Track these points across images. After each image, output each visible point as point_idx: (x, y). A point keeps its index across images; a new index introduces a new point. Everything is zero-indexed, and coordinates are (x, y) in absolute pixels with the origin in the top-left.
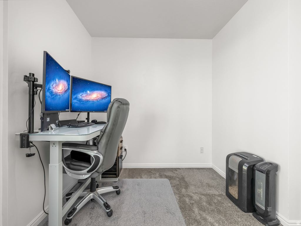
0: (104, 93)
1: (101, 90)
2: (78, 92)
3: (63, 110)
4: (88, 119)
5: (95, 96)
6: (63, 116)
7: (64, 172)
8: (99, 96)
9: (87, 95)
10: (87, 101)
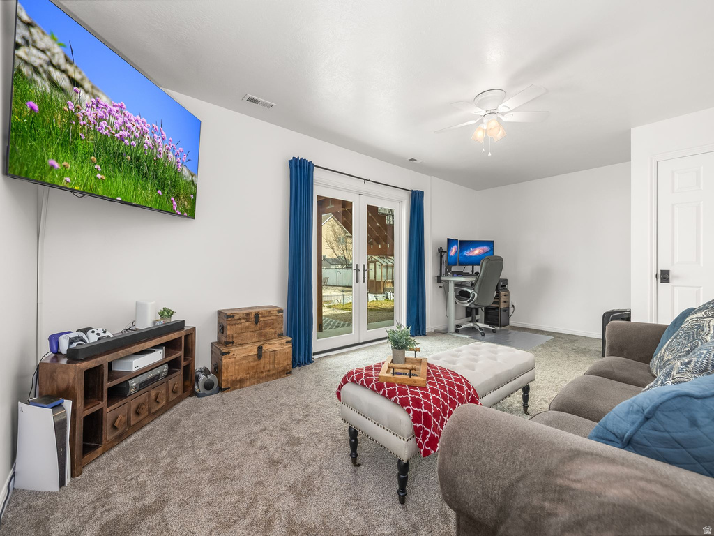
0: (486, 248)
1: (483, 246)
2: (464, 250)
3: (456, 264)
4: (472, 271)
5: (477, 251)
6: (454, 269)
7: (455, 303)
8: (482, 251)
9: (471, 251)
10: (470, 256)
